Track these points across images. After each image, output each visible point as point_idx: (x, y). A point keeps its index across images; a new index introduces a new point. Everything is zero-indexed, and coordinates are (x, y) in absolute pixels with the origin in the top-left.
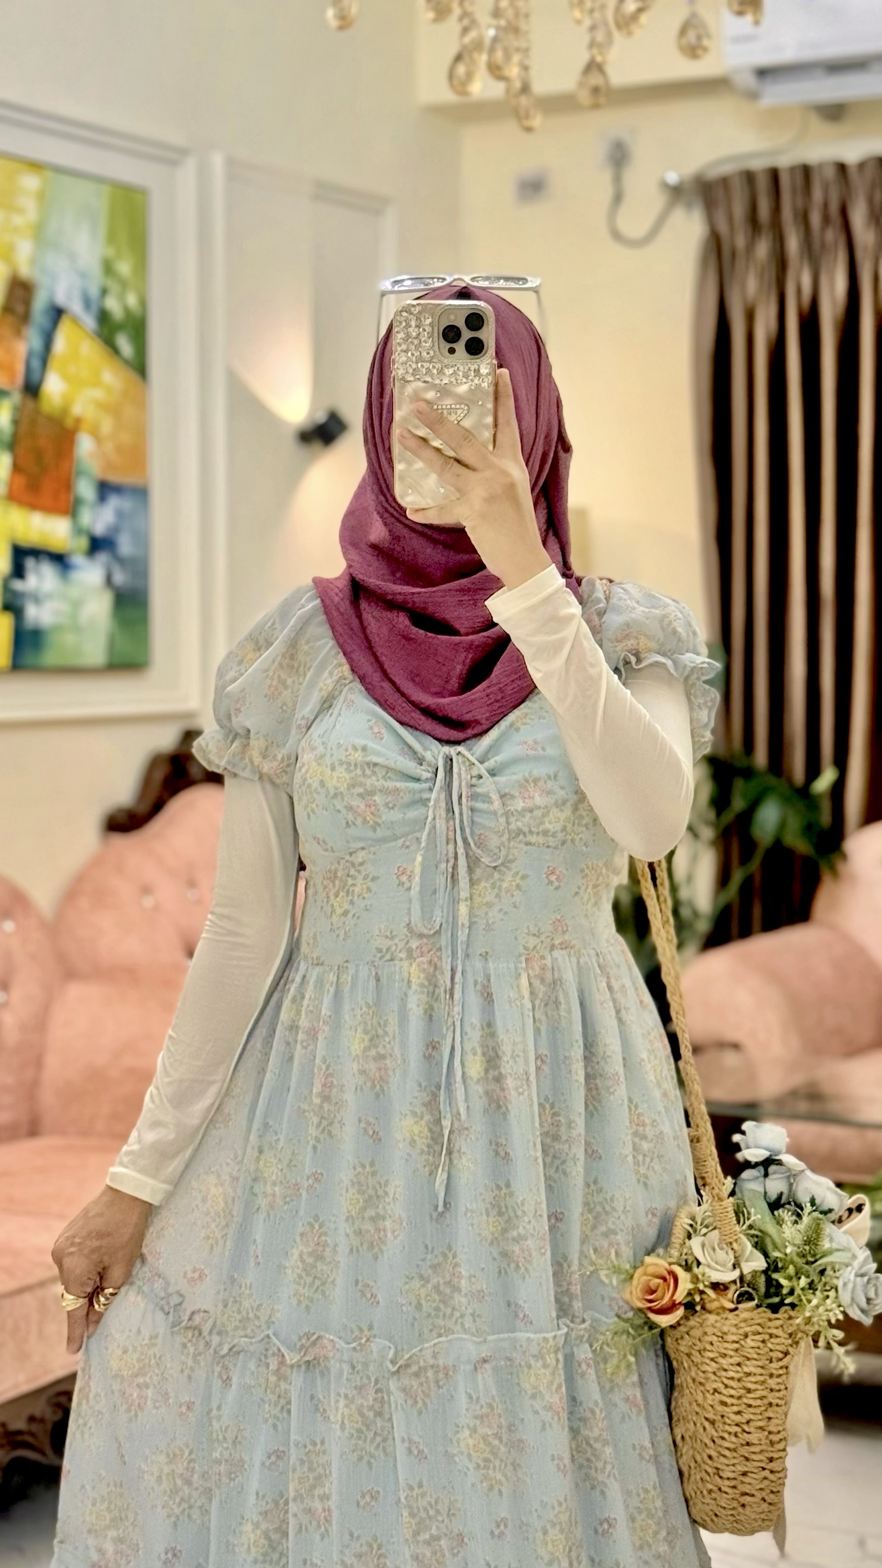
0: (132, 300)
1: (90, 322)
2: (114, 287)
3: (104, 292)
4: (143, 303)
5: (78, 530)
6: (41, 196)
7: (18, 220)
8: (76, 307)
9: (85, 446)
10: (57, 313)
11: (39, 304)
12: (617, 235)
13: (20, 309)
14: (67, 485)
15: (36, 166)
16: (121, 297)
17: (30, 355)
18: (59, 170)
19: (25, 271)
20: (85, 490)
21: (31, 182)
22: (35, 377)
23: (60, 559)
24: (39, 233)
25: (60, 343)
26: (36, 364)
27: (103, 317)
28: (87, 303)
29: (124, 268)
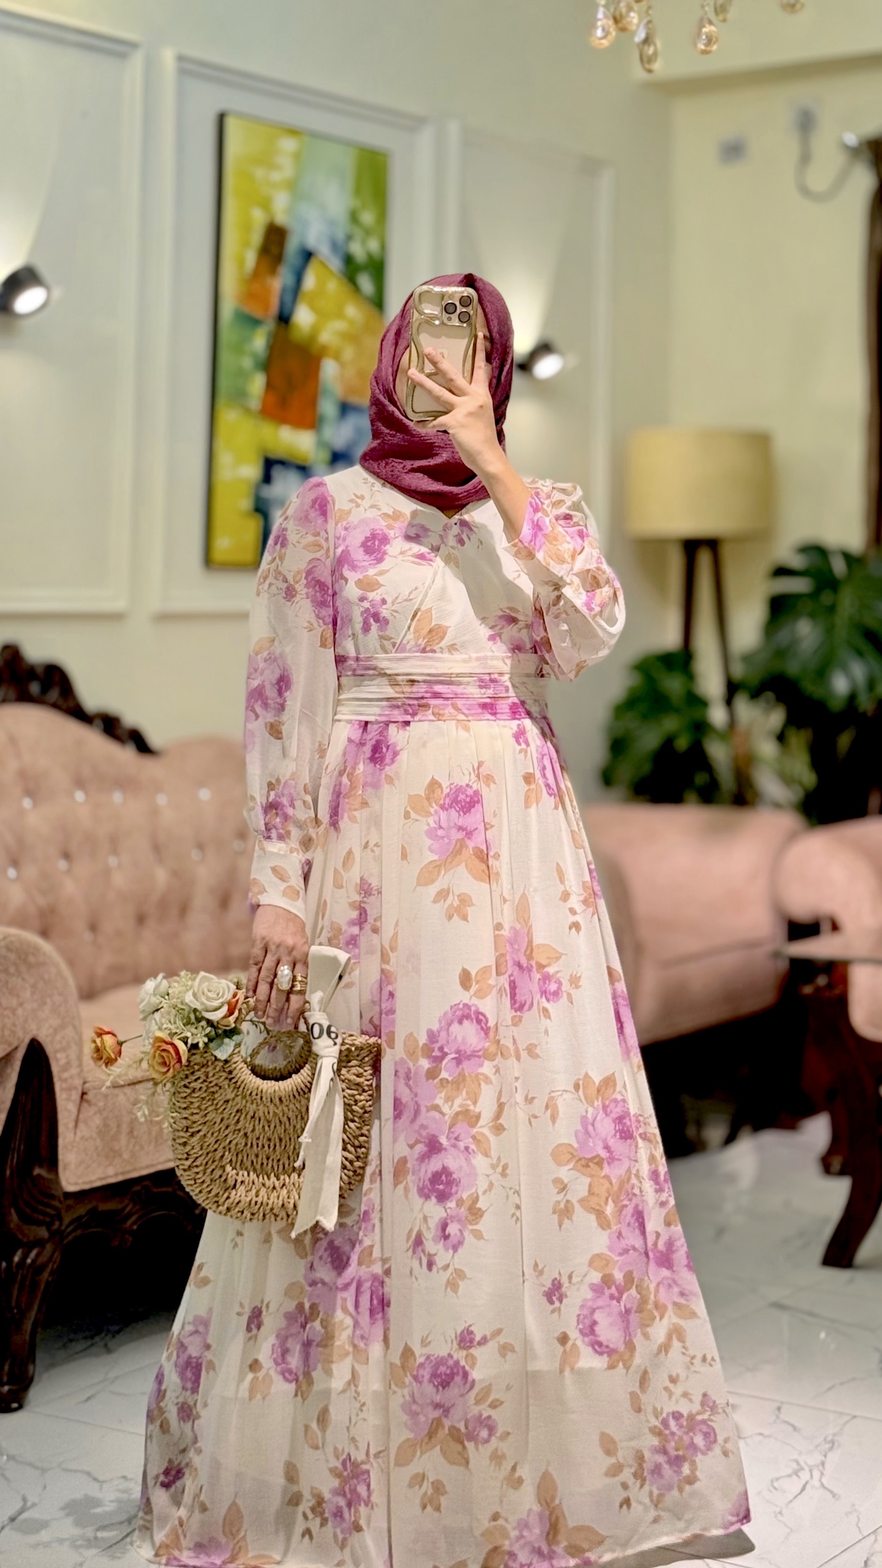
0: (373, 245)
1: (335, 264)
2: (358, 233)
3: (349, 238)
4: (383, 247)
5: (321, 444)
6: (297, 156)
7: (277, 176)
8: (324, 250)
9: (329, 370)
10: (308, 255)
11: (292, 246)
12: (805, 191)
13: (274, 250)
14: (313, 403)
15: (293, 132)
16: (364, 242)
17: (284, 290)
18: (314, 135)
19: (281, 219)
20: (328, 408)
21: (288, 145)
22: (286, 311)
23: (304, 470)
24: (293, 186)
25: (310, 281)
26: (288, 298)
27: (348, 260)
28: (335, 246)
29: (368, 218)
